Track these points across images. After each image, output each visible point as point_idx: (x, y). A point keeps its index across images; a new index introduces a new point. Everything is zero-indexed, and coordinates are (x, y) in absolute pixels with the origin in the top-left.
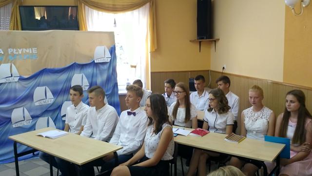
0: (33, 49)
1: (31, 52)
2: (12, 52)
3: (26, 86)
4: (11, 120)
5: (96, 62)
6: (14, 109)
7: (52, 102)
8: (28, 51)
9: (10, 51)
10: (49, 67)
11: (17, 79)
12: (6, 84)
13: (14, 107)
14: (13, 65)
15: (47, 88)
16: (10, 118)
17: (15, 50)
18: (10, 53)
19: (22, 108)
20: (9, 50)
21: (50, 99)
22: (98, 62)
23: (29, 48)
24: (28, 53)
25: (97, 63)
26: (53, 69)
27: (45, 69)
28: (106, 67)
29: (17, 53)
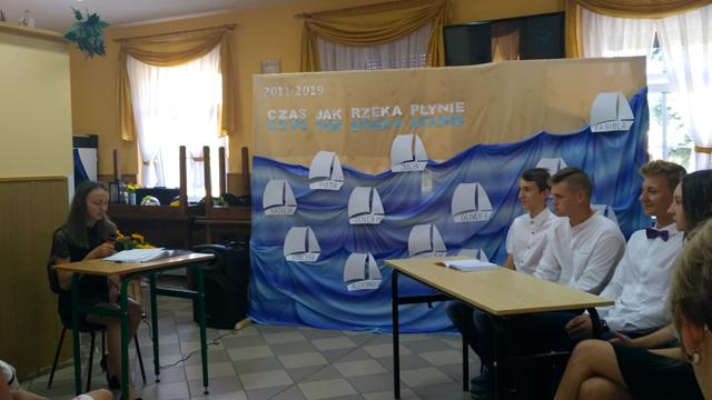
0: (457, 104)
1: (452, 111)
2: (418, 113)
3: (439, 180)
4: (407, 248)
5: (593, 130)
6: (414, 225)
7: (488, 219)
8: (446, 109)
9: (414, 109)
10: (487, 143)
11: (422, 166)
12: (403, 176)
13: (414, 221)
14: (417, 137)
15: (479, 186)
16: (407, 244)
17: (423, 107)
18: (413, 114)
19: (430, 225)
20: (412, 107)
21: (485, 211)
22: (598, 131)
23: (449, 103)
24: (448, 113)
25: (596, 134)
26: (495, 146)
27: (479, 146)
28: (619, 143)
29: (426, 113)
